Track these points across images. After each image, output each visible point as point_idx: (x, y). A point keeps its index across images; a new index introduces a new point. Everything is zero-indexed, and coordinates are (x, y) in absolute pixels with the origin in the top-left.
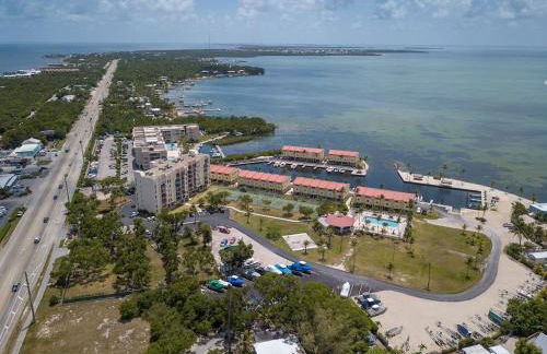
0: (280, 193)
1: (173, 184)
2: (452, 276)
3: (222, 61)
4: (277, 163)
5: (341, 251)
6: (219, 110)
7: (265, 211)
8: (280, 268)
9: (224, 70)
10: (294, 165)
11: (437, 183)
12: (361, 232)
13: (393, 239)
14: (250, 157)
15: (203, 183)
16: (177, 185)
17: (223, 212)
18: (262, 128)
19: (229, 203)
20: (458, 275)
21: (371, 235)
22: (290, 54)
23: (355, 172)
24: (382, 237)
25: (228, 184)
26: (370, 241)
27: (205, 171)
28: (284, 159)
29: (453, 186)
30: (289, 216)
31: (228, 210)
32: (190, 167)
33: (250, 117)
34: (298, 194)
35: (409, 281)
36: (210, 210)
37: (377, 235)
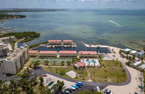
0: (55, 57)
1: (19, 61)
2: (121, 76)
3: (10, 14)
4: (48, 46)
5: (86, 74)
6: (17, 30)
7: (54, 65)
8: (74, 87)
9: (12, 16)
10: (54, 46)
11: (96, 46)
12: (88, 66)
13: (98, 67)
14: (38, 46)
15: (27, 58)
16: (20, 61)
17: (40, 68)
18: (36, 35)
19: (40, 64)
20: (122, 75)
21: (91, 67)
22: (30, 11)
23: (73, 46)
24: (95, 67)
25: (35, 57)
26: (92, 69)
27: (28, 53)
28: (49, 45)
29: (100, 47)
30: (63, 65)
31: (41, 67)
32: (23, 54)
33: (31, 32)
34: (61, 56)
35: (112, 80)
36: (35, 68)
37: (93, 66)
